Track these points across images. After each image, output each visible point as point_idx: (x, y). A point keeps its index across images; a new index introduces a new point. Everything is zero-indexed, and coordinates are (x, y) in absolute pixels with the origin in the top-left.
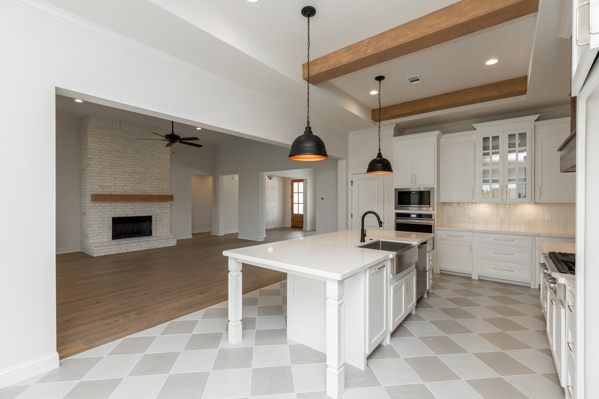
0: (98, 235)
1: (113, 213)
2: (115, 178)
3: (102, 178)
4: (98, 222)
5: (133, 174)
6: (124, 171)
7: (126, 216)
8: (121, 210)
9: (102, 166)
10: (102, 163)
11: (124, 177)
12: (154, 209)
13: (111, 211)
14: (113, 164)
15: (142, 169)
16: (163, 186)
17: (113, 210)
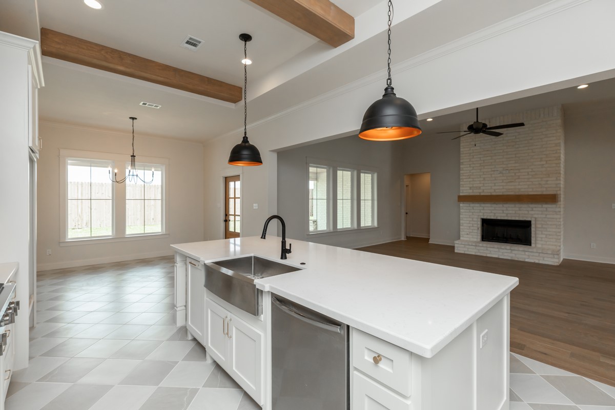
0: (467, 234)
1: (482, 214)
2: (484, 178)
3: (472, 180)
4: (468, 222)
5: (504, 172)
6: (493, 169)
7: (495, 218)
8: (490, 211)
9: (472, 168)
10: (471, 166)
11: (493, 176)
12: (533, 212)
13: (480, 212)
14: (482, 165)
15: (517, 165)
16: (549, 182)
17: (482, 211)
